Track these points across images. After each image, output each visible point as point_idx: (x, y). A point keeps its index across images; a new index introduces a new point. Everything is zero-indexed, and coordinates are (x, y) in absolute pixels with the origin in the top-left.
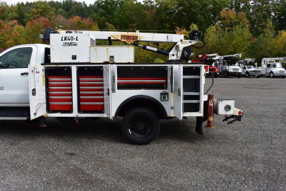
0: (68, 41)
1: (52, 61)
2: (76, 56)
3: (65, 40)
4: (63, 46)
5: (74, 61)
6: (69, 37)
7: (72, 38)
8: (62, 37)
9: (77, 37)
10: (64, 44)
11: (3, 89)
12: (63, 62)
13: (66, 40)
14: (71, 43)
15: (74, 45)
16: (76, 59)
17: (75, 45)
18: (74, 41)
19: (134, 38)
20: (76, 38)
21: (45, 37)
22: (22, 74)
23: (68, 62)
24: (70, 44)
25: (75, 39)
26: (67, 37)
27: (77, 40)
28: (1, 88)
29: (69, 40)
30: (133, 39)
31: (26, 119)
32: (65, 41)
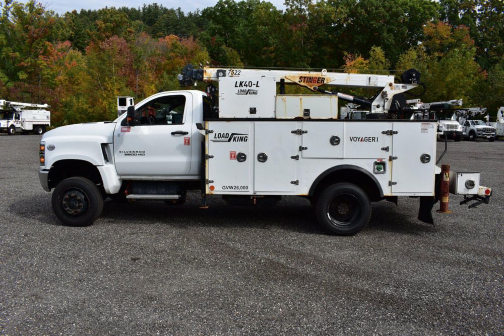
0: (244, 88)
1: (221, 116)
2: (255, 109)
3: (240, 86)
4: (238, 94)
5: (253, 116)
6: (246, 82)
7: (250, 83)
8: (236, 82)
9: (258, 82)
10: (238, 92)
11: (144, 155)
12: (236, 117)
13: (242, 86)
14: (249, 90)
15: (254, 93)
16: (255, 113)
17: (255, 93)
18: (254, 88)
19: (318, 80)
20: (256, 83)
21: (184, 78)
22: (173, 134)
23: (244, 116)
24: (247, 92)
25: (254, 84)
26: (243, 82)
27: (257, 86)
28: (142, 153)
29: (247, 86)
30: (318, 82)
31: (178, 198)
32: (241, 88)
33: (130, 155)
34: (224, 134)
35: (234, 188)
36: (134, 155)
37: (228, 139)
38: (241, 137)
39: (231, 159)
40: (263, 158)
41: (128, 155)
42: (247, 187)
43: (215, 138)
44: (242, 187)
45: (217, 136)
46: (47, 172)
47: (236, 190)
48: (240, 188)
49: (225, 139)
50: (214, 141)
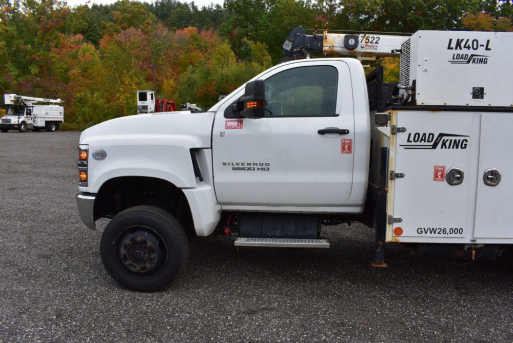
0: (464, 51)
1: (419, 102)
2: (482, 89)
3: (456, 48)
4: (453, 63)
5: (478, 103)
6: (468, 40)
7: (475, 42)
8: (451, 40)
9: (488, 41)
10: (453, 59)
11: (268, 169)
12: (449, 103)
13: (461, 48)
14: (472, 55)
15: (481, 61)
16: (482, 98)
17: (483, 61)
18: (481, 51)
20: (485, 44)
22: (321, 132)
23: (462, 103)
24: (470, 59)
25: (481, 46)
26: (462, 40)
27: (487, 49)
28: (264, 166)
29: (469, 48)
31: (329, 247)
32: (458, 51)
33: (244, 169)
34: (425, 134)
35: (438, 231)
36: (249, 169)
37: (432, 143)
38: (455, 141)
39: (435, 180)
40: (492, 178)
41: (239, 169)
42: (460, 231)
43: (409, 141)
44: (453, 231)
45: (411, 139)
46: (93, 198)
47: (442, 235)
48: (448, 231)
49: (427, 143)
50: (407, 147)
